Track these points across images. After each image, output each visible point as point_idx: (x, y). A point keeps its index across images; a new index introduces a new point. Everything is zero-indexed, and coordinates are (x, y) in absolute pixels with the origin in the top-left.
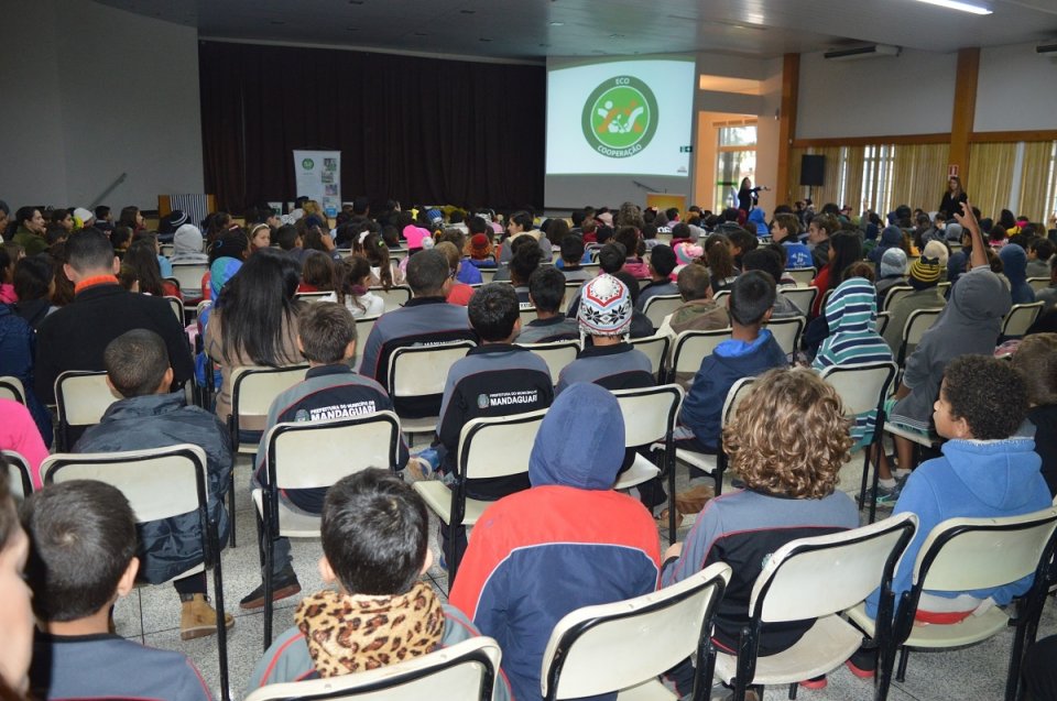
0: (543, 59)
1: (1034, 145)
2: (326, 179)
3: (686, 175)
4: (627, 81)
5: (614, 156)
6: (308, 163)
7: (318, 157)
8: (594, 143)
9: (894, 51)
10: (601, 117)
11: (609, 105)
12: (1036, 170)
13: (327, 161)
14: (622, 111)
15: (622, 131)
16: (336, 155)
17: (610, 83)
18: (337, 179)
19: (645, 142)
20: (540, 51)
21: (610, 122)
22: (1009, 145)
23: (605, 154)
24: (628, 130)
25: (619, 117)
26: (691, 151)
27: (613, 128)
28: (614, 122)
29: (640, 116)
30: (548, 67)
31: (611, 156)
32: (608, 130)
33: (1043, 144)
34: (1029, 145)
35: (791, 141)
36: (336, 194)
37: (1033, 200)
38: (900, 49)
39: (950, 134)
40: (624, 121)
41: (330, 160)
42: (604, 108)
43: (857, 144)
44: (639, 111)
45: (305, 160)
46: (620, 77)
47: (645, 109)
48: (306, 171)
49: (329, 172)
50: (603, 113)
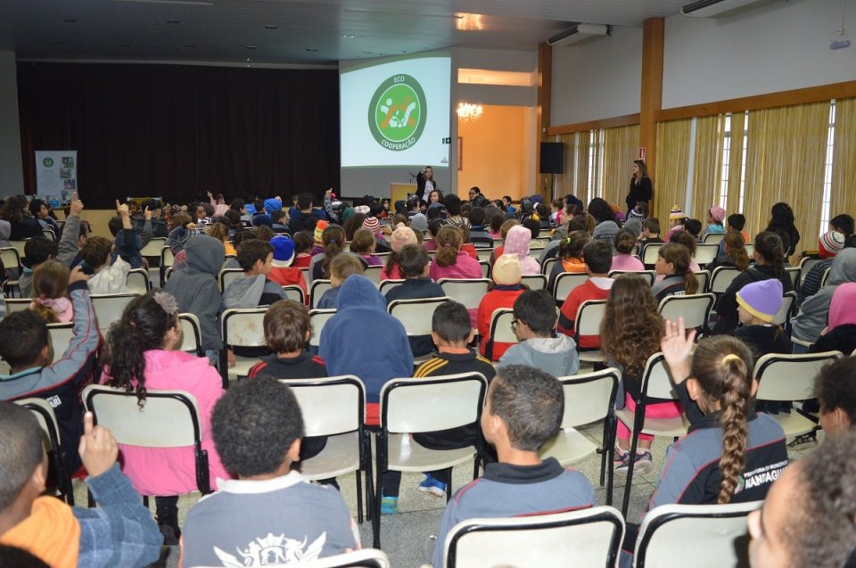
0: (336, 62)
1: (704, 120)
2: (64, 175)
3: (447, 165)
4: (403, 79)
5: (395, 149)
6: (48, 162)
7: (57, 156)
8: (378, 138)
9: (603, 31)
10: (384, 113)
11: (389, 102)
12: (707, 149)
13: (65, 159)
14: (399, 107)
15: (400, 126)
16: (73, 154)
17: (389, 82)
18: (74, 176)
19: (417, 135)
20: (332, 56)
21: (391, 117)
22: (685, 122)
23: (387, 148)
24: (405, 124)
25: (397, 113)
26: (450, 142)
27: (393, 124)
28: (394, 117)
29: (413, 111)
30: (340, 71)
31: (391, 149)
32: (389, 125)
33: (711, 119)
34: (700, 120)
35: (544, 130)
36: (74, 188)
37: (704, 185)
38: (608, 26)
39: (638, 114)
40: (401, 116)
41: (67, 158)
42: (386, 105)
43: (585, 129)
44: (412, 106)
45: (45, 160)
46: (397, 76)
47: (417, 104)
48: (47, 169)
49: (66, 169)
50: (385, 109)
